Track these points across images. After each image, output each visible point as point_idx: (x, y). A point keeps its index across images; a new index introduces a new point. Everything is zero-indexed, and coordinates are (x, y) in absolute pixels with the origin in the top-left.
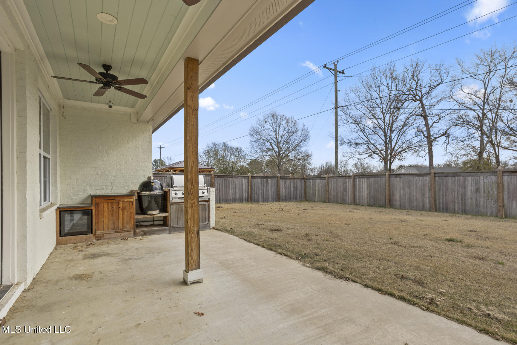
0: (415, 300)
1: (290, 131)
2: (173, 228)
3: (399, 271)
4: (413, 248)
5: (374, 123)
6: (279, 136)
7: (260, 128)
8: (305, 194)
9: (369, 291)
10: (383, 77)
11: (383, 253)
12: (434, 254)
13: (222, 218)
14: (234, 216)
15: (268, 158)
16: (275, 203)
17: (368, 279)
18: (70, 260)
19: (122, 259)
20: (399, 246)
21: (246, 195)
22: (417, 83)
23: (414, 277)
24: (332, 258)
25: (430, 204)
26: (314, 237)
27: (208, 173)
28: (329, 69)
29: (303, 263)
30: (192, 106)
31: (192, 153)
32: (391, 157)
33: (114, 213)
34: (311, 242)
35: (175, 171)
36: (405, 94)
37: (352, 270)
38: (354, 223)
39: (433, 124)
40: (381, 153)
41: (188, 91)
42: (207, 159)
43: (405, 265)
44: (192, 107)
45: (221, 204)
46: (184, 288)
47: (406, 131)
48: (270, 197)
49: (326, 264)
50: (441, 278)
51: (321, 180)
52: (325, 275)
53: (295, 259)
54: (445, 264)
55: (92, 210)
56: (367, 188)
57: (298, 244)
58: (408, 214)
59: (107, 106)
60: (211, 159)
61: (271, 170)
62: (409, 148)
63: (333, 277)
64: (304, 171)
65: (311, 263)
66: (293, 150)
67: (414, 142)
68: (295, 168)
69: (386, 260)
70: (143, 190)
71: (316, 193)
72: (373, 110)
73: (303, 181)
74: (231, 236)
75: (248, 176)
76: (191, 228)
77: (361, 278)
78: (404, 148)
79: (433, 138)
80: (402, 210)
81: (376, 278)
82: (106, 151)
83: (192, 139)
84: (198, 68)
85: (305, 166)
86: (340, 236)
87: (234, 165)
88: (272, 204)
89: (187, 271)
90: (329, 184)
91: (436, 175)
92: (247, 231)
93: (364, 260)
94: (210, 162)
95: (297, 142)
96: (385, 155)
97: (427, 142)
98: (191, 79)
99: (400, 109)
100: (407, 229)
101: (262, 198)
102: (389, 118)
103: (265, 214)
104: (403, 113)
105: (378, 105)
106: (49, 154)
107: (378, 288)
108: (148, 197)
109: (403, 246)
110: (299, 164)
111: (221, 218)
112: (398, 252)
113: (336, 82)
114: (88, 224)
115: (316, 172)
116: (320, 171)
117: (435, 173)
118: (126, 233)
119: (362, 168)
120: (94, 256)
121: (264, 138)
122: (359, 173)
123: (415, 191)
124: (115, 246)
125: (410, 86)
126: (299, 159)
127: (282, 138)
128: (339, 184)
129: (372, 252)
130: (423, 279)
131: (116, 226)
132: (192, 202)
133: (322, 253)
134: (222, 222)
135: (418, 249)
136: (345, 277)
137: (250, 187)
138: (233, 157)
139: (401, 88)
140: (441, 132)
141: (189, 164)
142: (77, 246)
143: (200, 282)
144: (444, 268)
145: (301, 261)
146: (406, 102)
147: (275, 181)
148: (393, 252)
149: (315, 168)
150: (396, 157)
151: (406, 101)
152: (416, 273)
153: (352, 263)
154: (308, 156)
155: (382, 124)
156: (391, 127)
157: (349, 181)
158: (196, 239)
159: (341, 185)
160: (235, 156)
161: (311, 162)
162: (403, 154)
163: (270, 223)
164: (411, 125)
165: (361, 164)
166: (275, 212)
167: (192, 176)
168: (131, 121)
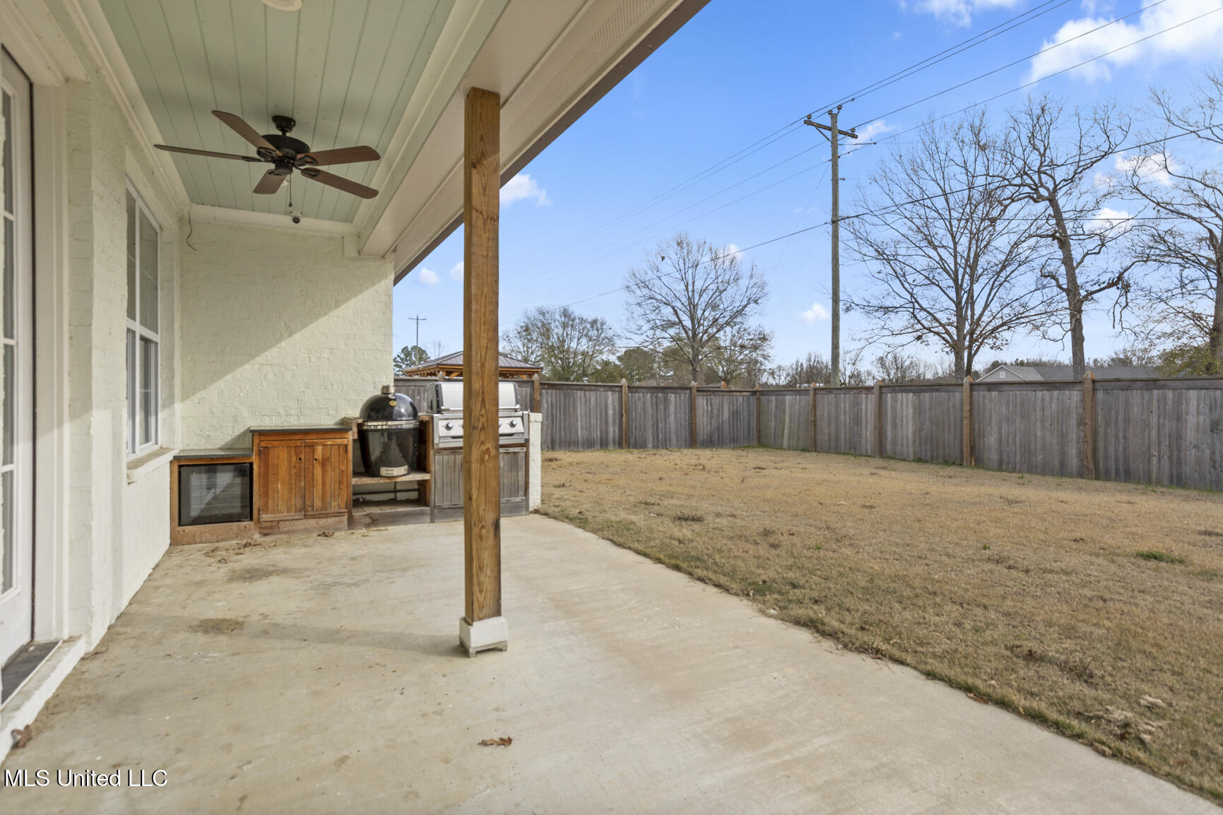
0: (1075, 723)
1: (720, 280)
2: (441, 509)
3: (1016, 637)
4: (1049, 576)
5: (930, 257)
6: (693, 291)
7: (649, 272)
8: (759, 431)
9: (938, 690)
10: (954, 144)
11: (969, 587)
12: (1111, 593)
13: (559, 486)
14: (586, 481)
15: (666, 344)
16: (685, 451)
17: (934, 655)
18: (197, 583)
19: (316, 583)
20: (1010, 568)
21: (614, 431)
22: (1043, 155)
23: (1063, 657)
24: (835, 595)
25: (1082, 460)
26: (786, 537)
27: (525, 378)
28: (818, 126)
29: (760, 605)
30: (484, 208)
31: (482, 326)
32: (971, 342)
33: (302, 473)
34: (778, 551)
35: (449, 373)
36: (1011, 185)
37: (890, 629)
38: (885, 504)
39: (1084, 256)
40: (947, 332)
41: (474, 171)
42: (524, 345)
43: (1033, 621)
44: (484, 213)
45: (556, 453)
46: (461, 662)
47: (1013, 275)
48: (674, 437)
49: (820, 612)
50: (1140, 661)
51: (798, 397)
52: (819, 642)
53: (738, 595)
54: (1148, 623)
55: (251, 464)
56: (914, 418)
57: (746, 555)
58: (1023, 484)
59: (288, 220)
60: (534, 347)
61: (675, 373)
62: (1018, 319)
63: (840, 646)
64: (755, 376)
65: (780, 608)
66: (728, 323)
67: (1031, 305)
68: (732, 367)
69: (978, 606)
70: (370, 418)
71: (784, 429)
72: (927, 226)
73: (753, 399)
74: (579, 532)
75: (621, 387)
76: (478, 514)
77: (916, 652)
78: (1005, 319)
79: (1083, 293)
80: (1005, 473)
81: (958, 656)
82: (285, 325)
83: (482, 293)
84: (499, 113)
85: (756, 362)
86: (851, 538)
87: (587, 360)
88: (678, 454)
89: (468, 620)
90: (818, 408)
91: (1098, 385)
92: (618, 519)
93: (920, 603)
94: (532, 353)
95: (737, 305)
96: (958, 335)
97: (1066, 304)
98: (482, 143)
99: (998, 222)
100: (1026, 523)
101: (653, 437)
102: (967, 245)
103: (661, 479)
104: (1003, 232)
105: (939, 214)
106: (157, 333)
107: (967, 683)
108: (382, 435)
109: (1021, 569)
110: (742, 357)
111: (554, 486)
112: (1011, 584)
113: (835, 159)
114: (243, 497)
115: (783, 378)
116: (793, 376)
117: (1094, 382)
118: (331, 520)
119: (897, 368)
120: (252, 575)
121: (659, 297)
122: (891, 380)
123: (1038, 424)
124: (304, 550)
125: (1025, 163)
126: (742, 347)
127: (701, 296)
128: (842, 406)
129: (938, 581)
130: (1089, 663)
131: (308, 503)
132: (483, 448)
133: (807, 581)
134: (559, 496)
135: (1064, 578)
136: (872, 648)
137: (624, 411)
138: (584, 340)
139: (1000, 169)
140: (1106, 278)
141: (476, 353)
142: (217, 549)
143: (501, 650)
144: (1146, 636)
145: (754, 600)
146: (1014, 204)
147: (685, 397)
148: (996, 583)
149: (780, 368)
150: (986, 341)
151: (1013, 201)
152: (1067, 646)
153: (888, 610)
154: (764, 339)
155: (951, 261)
156: (973, 267)
157: (867, 398)
158: (491, 541)
159: (847, 409)
160: (590, 340)
161: (771, 352)
162: (1003, 333)
163: (673, 501)
164: (1024, 262)
165: (895, 358)
166: (686, 474)
167: (483, 383)
168: (345, 255)
